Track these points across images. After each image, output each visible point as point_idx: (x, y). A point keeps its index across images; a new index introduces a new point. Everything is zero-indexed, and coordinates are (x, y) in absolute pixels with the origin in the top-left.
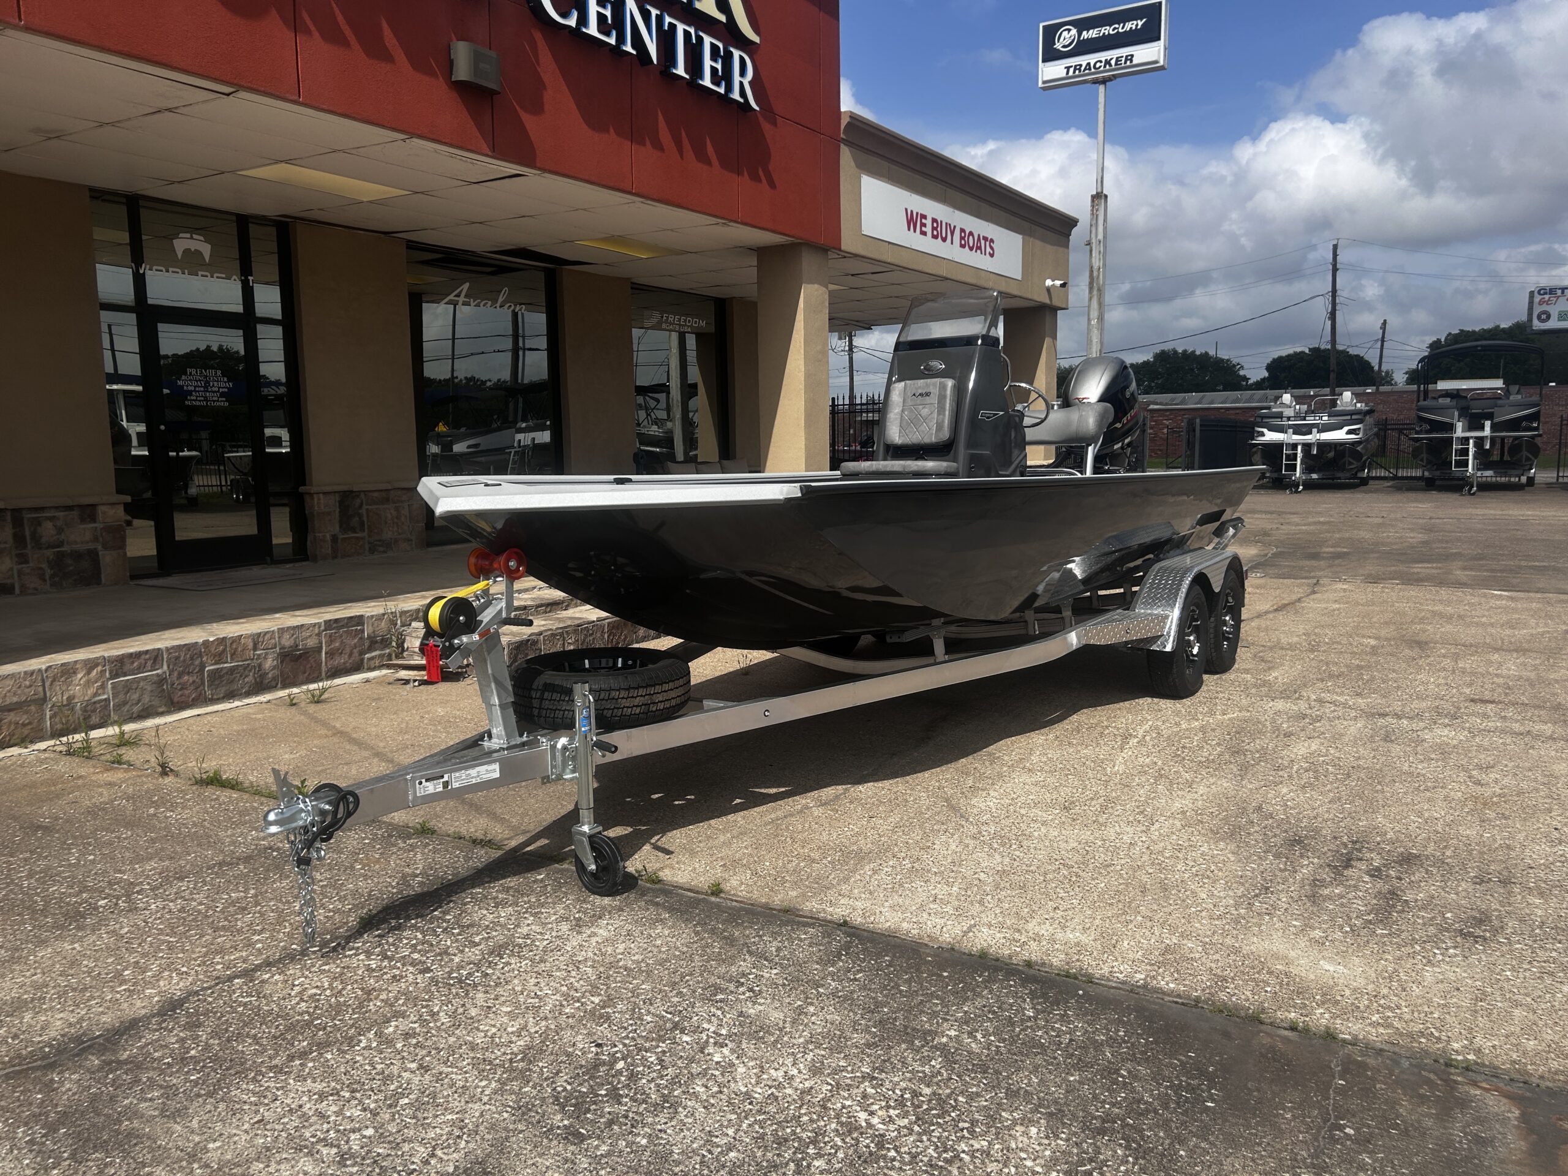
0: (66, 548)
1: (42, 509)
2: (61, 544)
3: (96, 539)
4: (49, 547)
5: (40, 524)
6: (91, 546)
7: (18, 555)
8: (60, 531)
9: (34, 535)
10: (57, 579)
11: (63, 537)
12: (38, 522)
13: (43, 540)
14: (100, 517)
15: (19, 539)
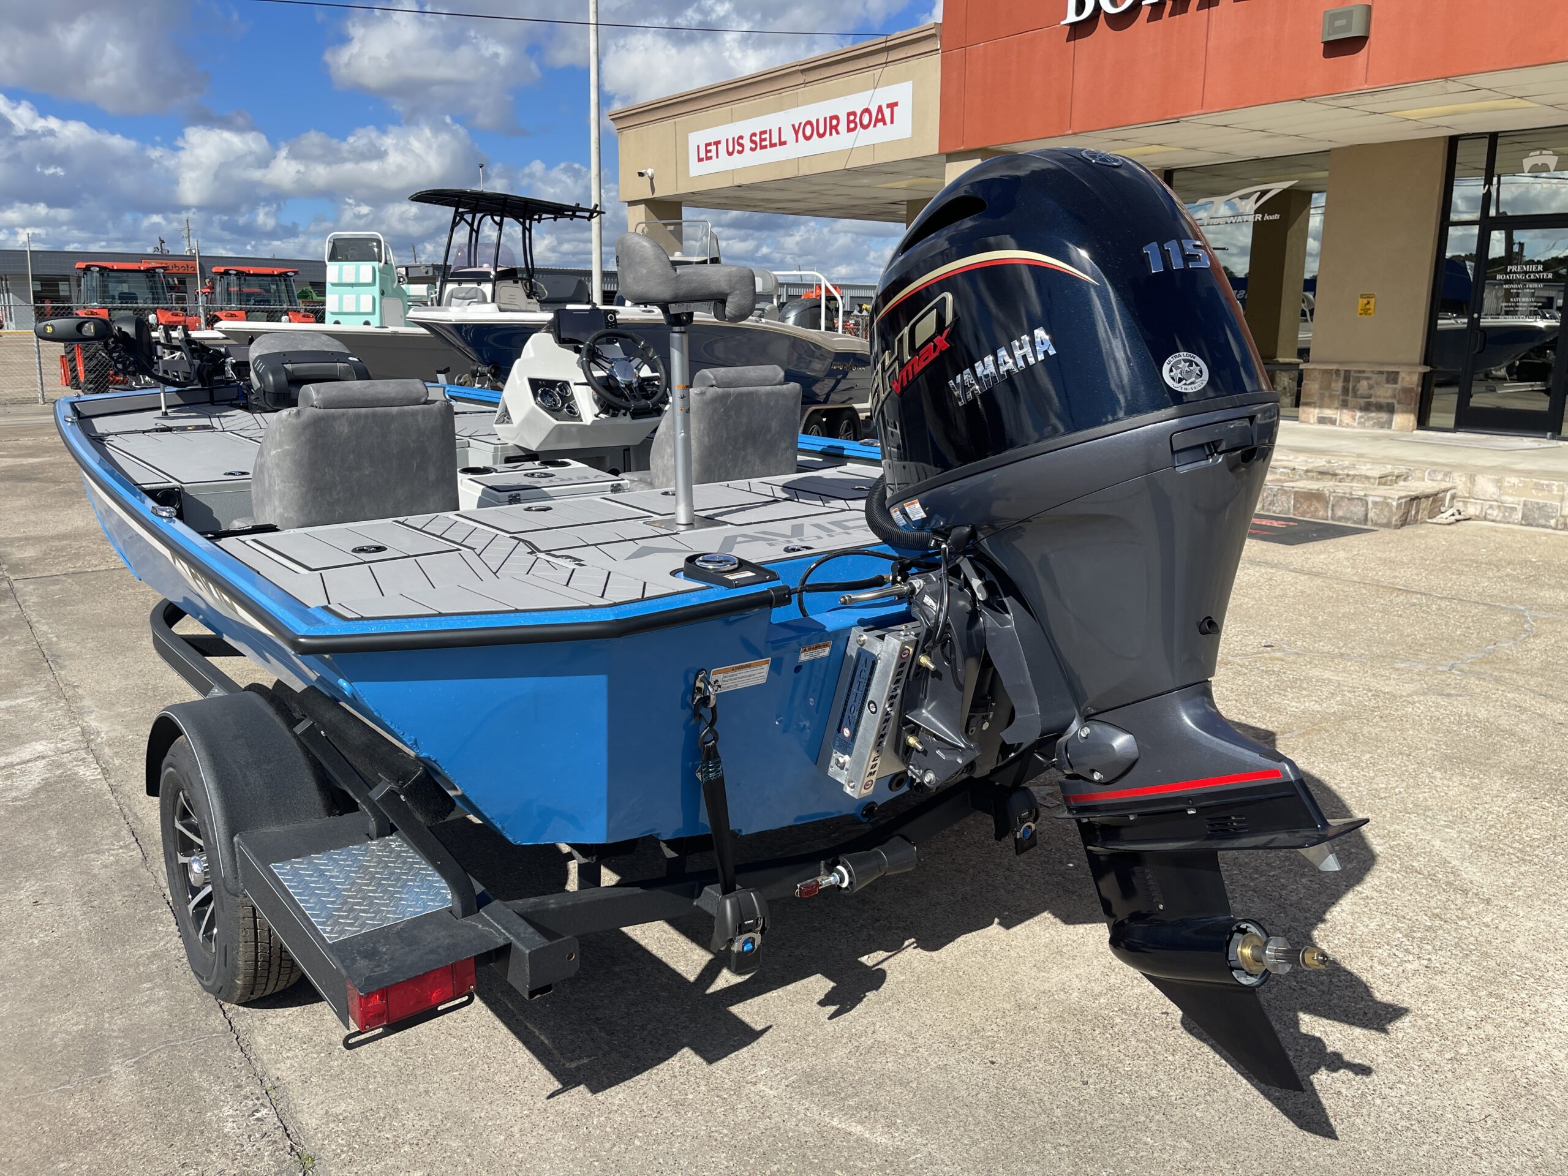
0: (1372, 400)
1: (1363, 372)
2: (1370, 396)
3: (1394, 397)
4: (1362, 397)
5: (1359, 382)
6: (1390, 401)
7: (1343, 401)
8: (1371, 387)
9: (1354, 388)
10: (1363, 420)
11: (1372, 392)
12: (1358, 380)
13: (1359, 393)
14: (1400, 379)
15: (1345, 391)
